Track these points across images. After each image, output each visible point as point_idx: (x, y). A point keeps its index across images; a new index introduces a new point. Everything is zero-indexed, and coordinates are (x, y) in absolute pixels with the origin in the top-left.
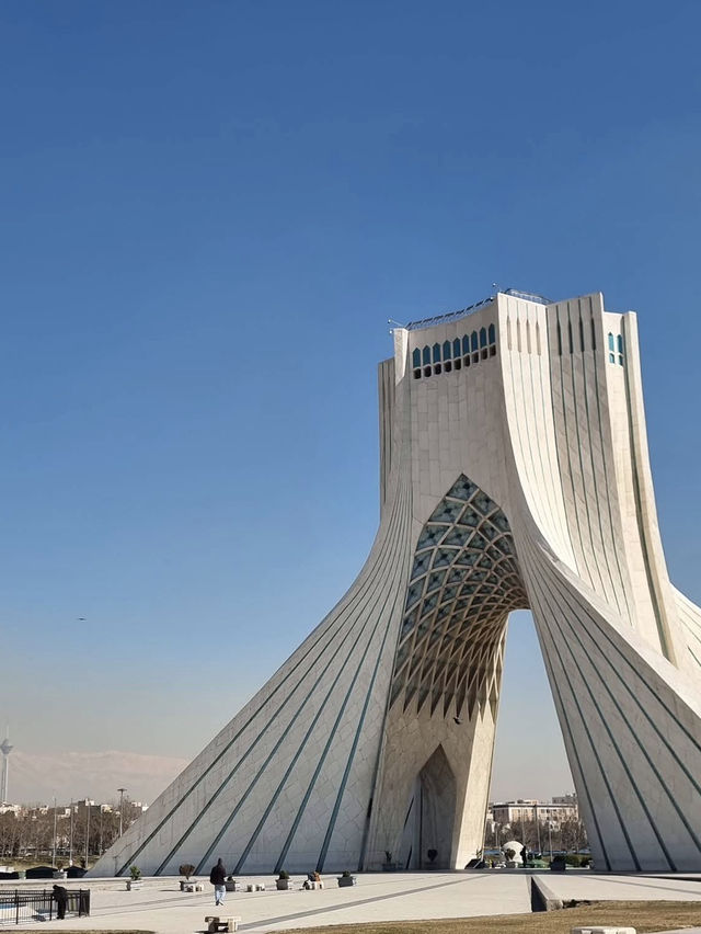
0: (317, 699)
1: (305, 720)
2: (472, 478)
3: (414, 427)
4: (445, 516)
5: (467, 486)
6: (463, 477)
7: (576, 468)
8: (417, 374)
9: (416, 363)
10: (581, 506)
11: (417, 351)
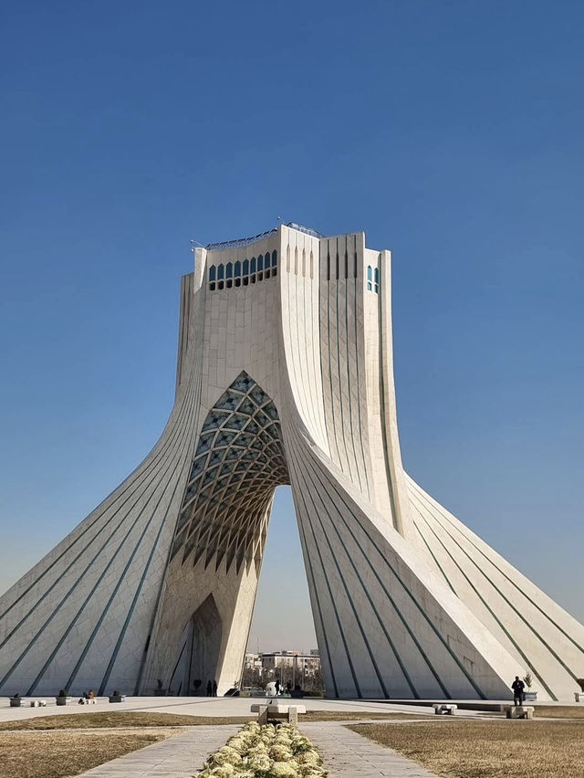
0: (109, 551)
1: (99, 567)
2: (251, 375)
3: (207, 330)
4: (227, 405)
5: (247, 381)
6: (244, 373)
7: (335, 372)
8: (212, 287)
9: (212, 277)
10: (337, 403)
11: (213, 268)
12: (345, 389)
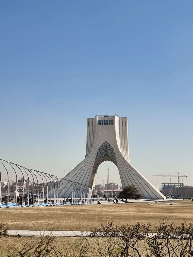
0: (82, 172)
1: (80, 175)
2: (108, 142)
3: (98, 132)
4: (102, 147)
5: (106, 143)
6: (106, 141)
7: (122, 143)
8: (99, 124)
9: (99, 122)
10: (123, 148)
11: (99, 120)
12: (124, 146)
